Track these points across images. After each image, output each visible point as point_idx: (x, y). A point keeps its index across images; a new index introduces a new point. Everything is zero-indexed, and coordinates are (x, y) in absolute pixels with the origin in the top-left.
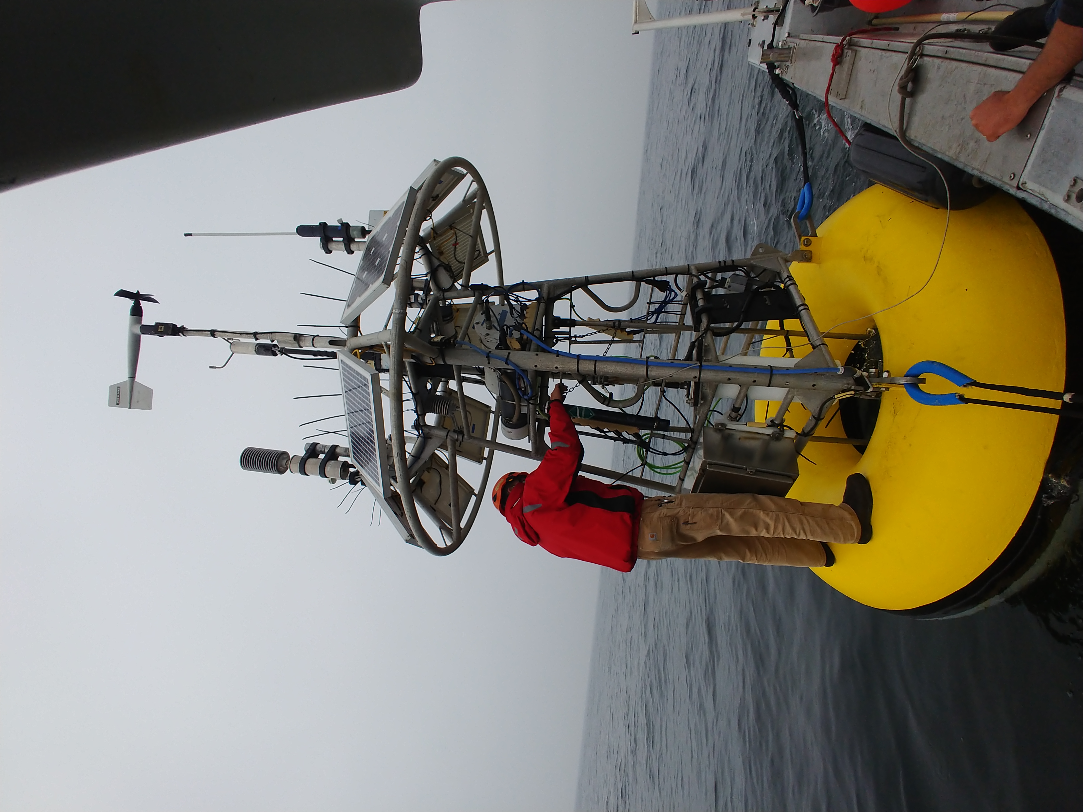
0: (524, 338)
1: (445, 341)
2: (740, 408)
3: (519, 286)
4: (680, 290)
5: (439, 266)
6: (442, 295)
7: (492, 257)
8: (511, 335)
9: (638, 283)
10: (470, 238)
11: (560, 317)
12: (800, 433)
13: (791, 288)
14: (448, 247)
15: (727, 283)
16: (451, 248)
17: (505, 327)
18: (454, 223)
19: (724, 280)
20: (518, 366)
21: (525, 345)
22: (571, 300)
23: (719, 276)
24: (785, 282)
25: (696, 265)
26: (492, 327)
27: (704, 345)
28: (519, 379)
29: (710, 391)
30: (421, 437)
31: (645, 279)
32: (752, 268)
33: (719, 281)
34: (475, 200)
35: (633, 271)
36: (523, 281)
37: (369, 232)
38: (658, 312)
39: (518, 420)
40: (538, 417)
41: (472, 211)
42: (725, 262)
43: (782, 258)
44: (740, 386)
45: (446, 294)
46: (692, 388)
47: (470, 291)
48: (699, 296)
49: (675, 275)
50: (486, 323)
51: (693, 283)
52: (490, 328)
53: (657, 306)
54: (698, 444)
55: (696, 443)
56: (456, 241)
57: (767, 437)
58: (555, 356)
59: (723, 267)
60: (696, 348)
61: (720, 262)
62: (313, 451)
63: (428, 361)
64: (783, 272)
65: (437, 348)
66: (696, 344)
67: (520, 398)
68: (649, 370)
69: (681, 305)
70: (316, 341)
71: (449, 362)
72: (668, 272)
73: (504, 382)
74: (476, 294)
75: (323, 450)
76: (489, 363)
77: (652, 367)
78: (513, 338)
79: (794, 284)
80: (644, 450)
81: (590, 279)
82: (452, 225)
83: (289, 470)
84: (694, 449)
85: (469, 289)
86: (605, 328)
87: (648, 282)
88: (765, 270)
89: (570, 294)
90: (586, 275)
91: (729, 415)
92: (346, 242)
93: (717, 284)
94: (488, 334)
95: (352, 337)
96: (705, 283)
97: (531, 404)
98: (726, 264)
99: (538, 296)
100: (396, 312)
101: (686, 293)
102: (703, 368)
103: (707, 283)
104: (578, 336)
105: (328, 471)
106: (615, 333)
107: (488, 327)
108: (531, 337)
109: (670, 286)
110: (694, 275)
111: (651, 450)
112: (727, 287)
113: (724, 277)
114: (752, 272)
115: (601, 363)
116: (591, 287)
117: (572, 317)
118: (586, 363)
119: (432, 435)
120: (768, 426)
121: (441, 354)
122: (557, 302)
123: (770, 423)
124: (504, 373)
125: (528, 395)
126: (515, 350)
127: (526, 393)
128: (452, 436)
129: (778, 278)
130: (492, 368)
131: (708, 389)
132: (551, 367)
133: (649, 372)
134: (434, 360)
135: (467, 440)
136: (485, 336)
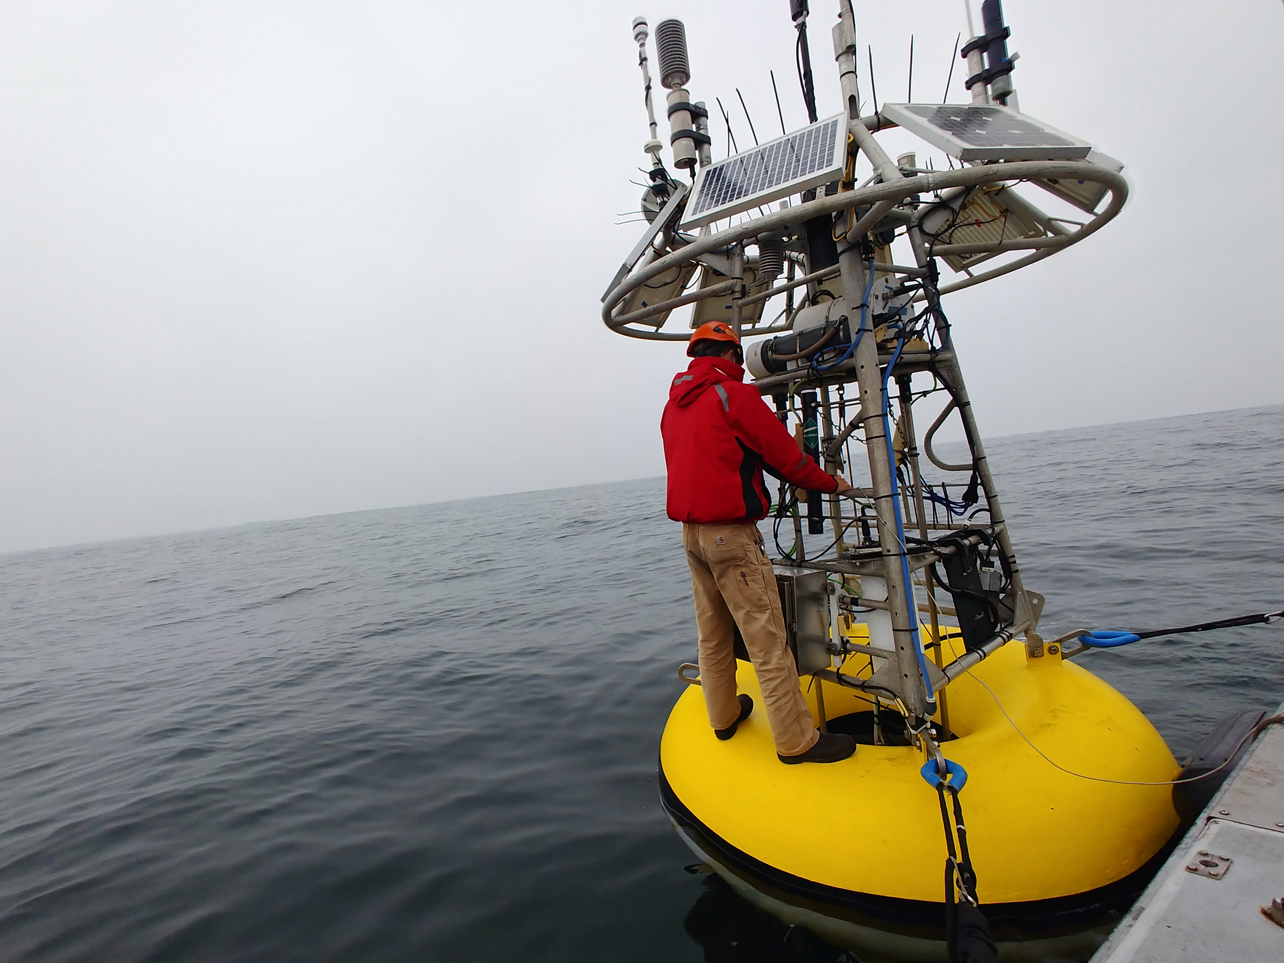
0: (888, 344)
1: (871, 246)
2: (858, 606)
3: (943, 322)
4: (971, 517)
5: (953, 210)
6: (915, 224)
8: (889, 327)
9: (971, 467)
10: (996, 242)
11: (911, 382)
12: (840, 672)
13: (999, 640)
14: (974, 213)
15: (988, 569)
16: (972, 219)
17: (897, 317)
18: (1011, 213)
19: (992, 565)
20: (855, 346)
21: (882, 347)
22: (935, 390)
23: (995, 559)
24: (1003, 632)
25: (1005, 530)
26: (885, 301)
27: (926, 555)
28: (835, 350)
29: (873, 569)
30: (728, 246)
31: (977, 473)
32: (1012, 595)
33: (988, 560)
34: (1050, 234)
35: (985, 458)
36: (950, 325)
37: (1003, 103)
38: (934, 498)
39: (775, 361)
40: (790, 384)
41: (1031, 233)
42: (1015, 562)
43: (1030, 625)
44: (887, 600)
45: (916, 229)
46: (870, 550)
47: (924, 259)
48: (973, 539)
49: (988, 508)
50: (891, 292)
51: (985, 530)
52: (886, 298)
53: (942, 494)
54: (799, 569)
55: (799, 566)
56: (983, 223)
57: (827, 640)
58: (880, 387)
59: (1008, 562)
60: (919, 547)
61: (1013, 556)
62: (698, 114)
63: (838, 231)
64: (1015, 628)
65: (859, 238)
67: (809, 357)
68: (887, 499)
69: (947, 523)
70: (850, 77)
71: (841, 259)
72: (992, 499)
73: (824, 333)
74: (924, 269)
75: (701, 127)
76: (853, 308)
77: (891, 502)
78: (886, 330)
79: (1005, 643)
80: (775, 513)
81: (967, 407)
82: (1009, 214)
83: (669, 90)
84: (792, 565)
85: (928, 259)
87: (974, 479)
88: (1013, 611)
89: (943, 387)
90: (970, 403)
91: (845, 596)
92: (984, 76)
93: (985, 557)
94: (877, 297)
95: (865, 125)
97: (808, 371)
98: (1012, 565)
99: (937, 348)
100: (930, 179)
101: (968, 525)
102: (901, 557)
104: (892, 408)
105: (682, 142)
107: (886, 295)
108: (896, 352)
109: (972, 505)
110: (993, 530)
111: (778, 520)
112: (983, 570)
113: (995, 565)
114: (1004, 595)
115: (884, 443)
116: (956, 410)
117: (913, 396)
118: (879, 426)
119: (732, 259)
120: (842, 638)
121: (852, 247)
122: (931, 373)
123: (845, 639)
124: (837, 330)
125: (819, 367)
126: (876, 336)
127: (819, 364)
128: (736, 284)
129: (1006, 624)
130: (845, 315)
131: (875, 567)
132: (866, 385)
133: (883, 499)
134: (841, 239)
135: (736, 305)
136: (875, 294)
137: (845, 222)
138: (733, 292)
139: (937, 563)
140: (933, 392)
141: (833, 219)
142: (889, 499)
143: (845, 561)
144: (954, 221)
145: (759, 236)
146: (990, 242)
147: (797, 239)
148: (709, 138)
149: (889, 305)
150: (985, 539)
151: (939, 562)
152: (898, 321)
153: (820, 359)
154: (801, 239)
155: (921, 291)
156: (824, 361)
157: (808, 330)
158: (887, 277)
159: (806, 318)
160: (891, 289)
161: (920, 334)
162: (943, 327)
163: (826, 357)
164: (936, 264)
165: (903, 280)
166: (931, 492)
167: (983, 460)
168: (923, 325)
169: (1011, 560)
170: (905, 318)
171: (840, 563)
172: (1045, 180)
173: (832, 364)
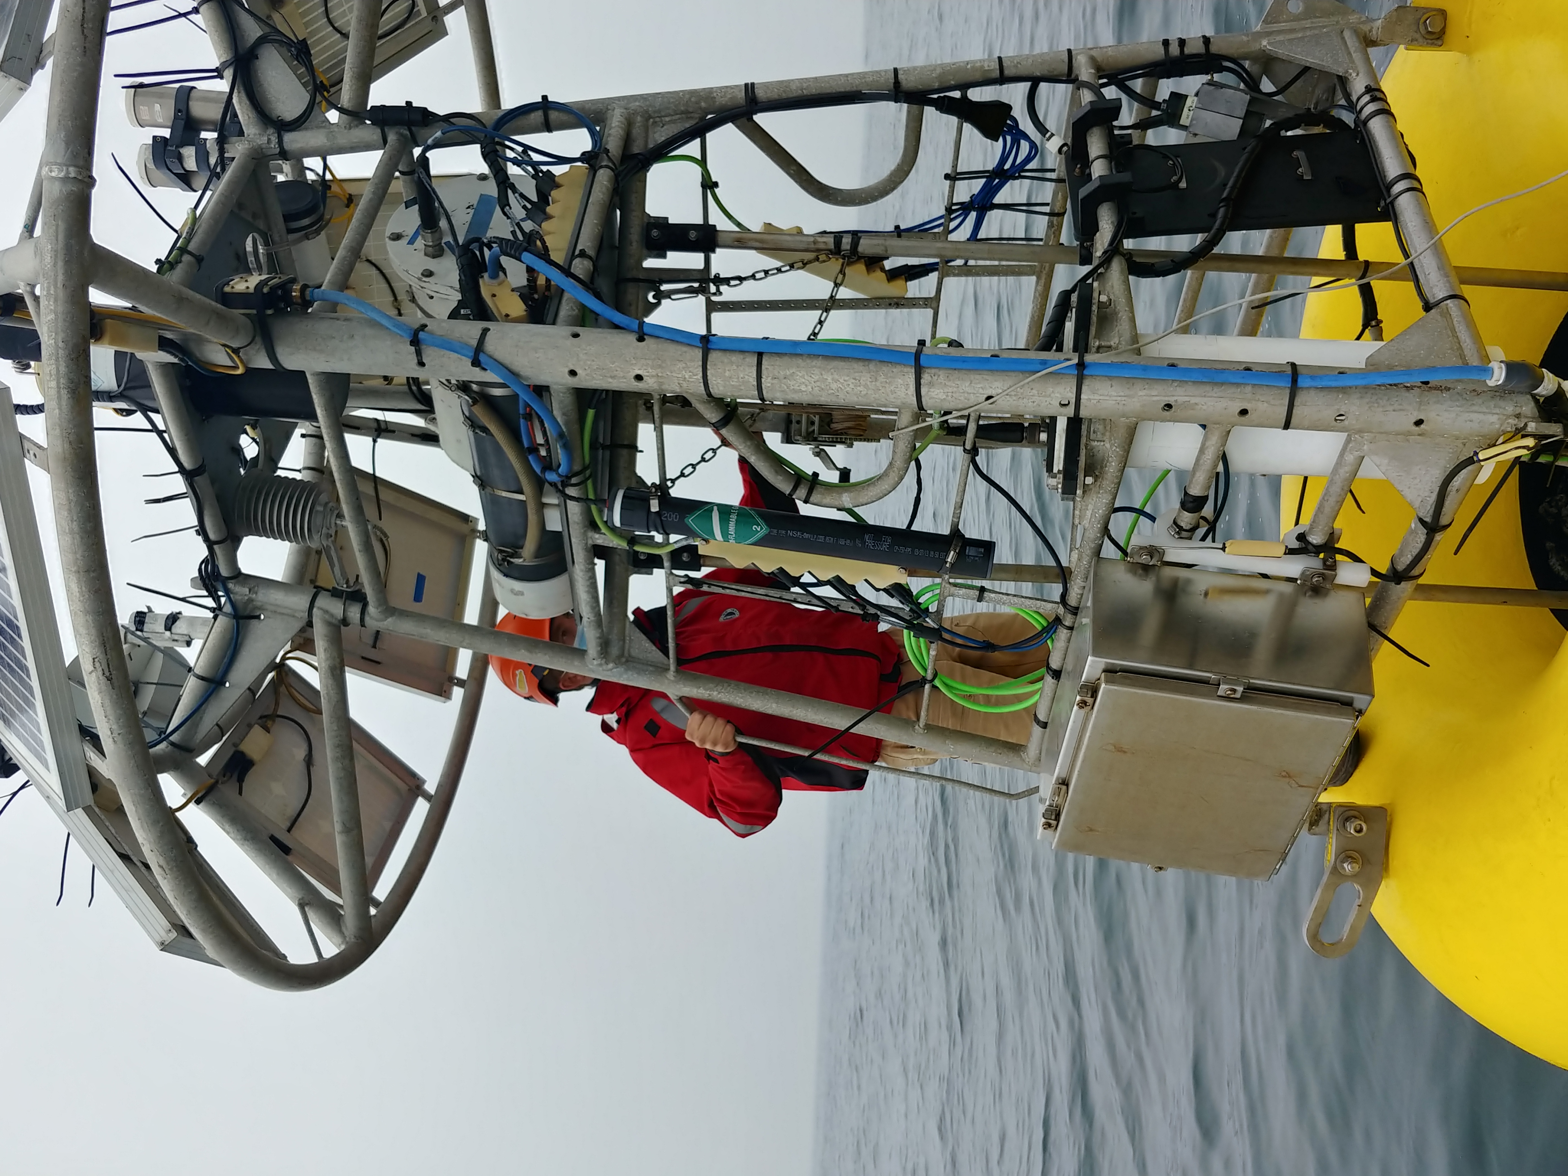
0: (539, 282)
2: (1206, 498)
3: (533, 116)
4: (1044, 132)
5: (263, 43)
6: (274, 140)
9: (917, 108)
11: (667, 219)
12: (1382, 571)
13: (1377, 123)
15: (1186, 110)
19: (1178, 100)
20: (515, 375)
21: (541, 307)
22: (702, 161)
24: (1358, 108)
25: (1093, 53)
26: (443, 250)
27: (1095, 301)
28: (529, 417)
29: (1112, 446)
31: (934, 97)
32: (1267, 63)
33: (1164, 105)
35: (897, 71)
38: (980, 205)
39: (539, 552)
42: (1181, 41)
43: (1355, 29)
44: (1204, 427)
46: (1061, 437)
47: (368, 131)
48: (1096, 148)
49: (1028, 85)
50: (424, 238)
51: (1083, 108)
52: (436, 252)
57: (1287, 588)
58: (632, 338)
59: (1177, 60)
60: (1074, 310)
61: (1166, 43)
63: (221, 359)
64: (1354, 73)
65: (243, 314)
66: (1074, 297)
68: (922, 381)
71: (291, 365)
72: (1007, 73)
73: (483, 428)
74: (391, 138)
76: (422, 364)
77: (933, 371)
78: (500, 284)
79: (1385, 112)
81: (762, 92)
85: (368, 122)
86: (811, 256)
87: (946, 107)
90: (748, 82)
91: (1175, 522)
93: (1155, 114)
94: (427, 273)
96: (1115, 109)
98: (1187, 51)
99: (589, 148)
101: (1061, 142)
102: (1088, 373)
103: (1119, 108)
106: (842, 272)
107: (430, 250)
108: (558, 278)
109: (1013, 121)
110: (1085, 85)
112: (1187, 122)
113: (1180, 91)
114: (1264, 78)
115: (778, 361)
118: (732, 363)
120: (1290, 552)
121: (264, 336)
122: (655, 166)
123: (1295, 544)
125: (563, 470)
126: (505, 319)
129: (1339, 94)
131: (1107, 441)
132: (622, 374)
133: (924, 391)
134: (239, 357)
135: (377, 620)
136: (419, 279)
138: (345, 621)
140: (707, 168)
142: (926, 378)
150: (1102, 112)
160: (417, 231)
161: (545, 185)
162: (545, 117)
164: (384, 106)
166: (965, 208)
167: (900, 78)
169: (1175, 50)
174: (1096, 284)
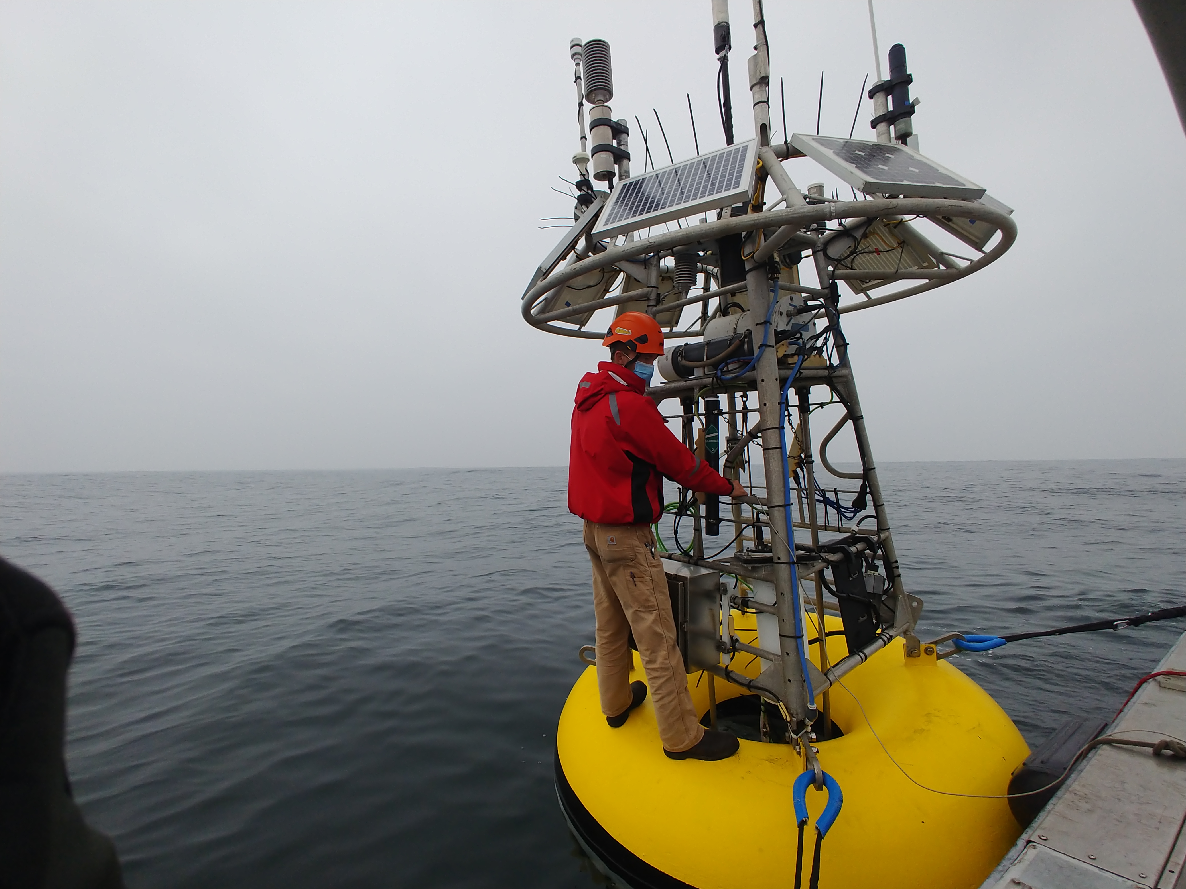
0: (789, 359)
1: (777, 267)
2: (748, 608)
3: (841, 340)
5: (855, 239)
6: (819, 249)
7: (861, 298)
8: (791, 344)
9: (862, 476)
10: (893, 270)
11: (810, 394)
12: (728, 669)
13: (880, 642)
14: (874, 242)
15: (873, 572)
16: (872, 247)
17: (798, 335)
18: (908, 245)
19: (876, 568)
20: (758, 359)
21: (782, 362)
22: (831, 402)
23: (879, 563)
24: (884, 634)
25: (890, 537)
26: (789, 318)
28: (739, 361)
29: (764, 574)
30: (645, 256)
31: (867, 483)
32: (894, 597)
33: (873, 564)
34: (942, 267)
35: (874, 468)
36: (848, 344)
37: (905, 143)
38: (826, 502)
39: (684, 366)
40: (696, 390)
41: (925, 265)
42: (897, 567)
43: (909, 627)
44: (775, 605)
45: (821, 253)
46: (762, 555)
47: (827, 282)
48: (860, 546)
49: (875, 515)
50: (794, 309)
51: (872, 536)
52: (789, 315)
53: (834, 499)
54: (696, 568)
55: (696, 564)
56: (882, 252)
57: (718, 637)
58: (779, 401)
59: (891, 567)
61: (897, 562)
62: (619, 130)
63: (747, 250)
64: (895, 630)
65: (766, 258)
67: (715, 366)
68: (780, 508)
69: (837, 526)
70: (763, 106)
71: (748, 276)
72: (878, 507)
73: (731, 345)
74: (826, 291)
75: (622, 143)
76: (757, 324)
77: (784, 511)
78: (787, 346)
79: (885, 644)
80: (676, 511)
81: (860, 421)
82: (905, 245)
83: (593, 106)
84: (689, 563)
85: (831, 281)
87: (863, 487)
88: (894, 613)
89: (839, 400)
90: (863, 417)
91: (736, 597)
92: (888, 117)
93: (870, 562)
94: (781, 314)
95: (775, 153)
97: (713, 379)
98: (895, 570)
99: (834, 365)
100: (832, 208)
101: (856, 531)
102: (792, 565)
104: (790, 418)
105: (602, 156)
107: (789, 312)
109: (860, 511)
110: (879, 537)
111: (678, 518)
112: (868, 573)
113: (879, 568)
114: (887, 597)
115: (779, 455)
116: (850, 423)
117: (810, 406)
118: (776, 437)
119: (649, 269)
120: (732, 637)
121: (758, 267)
122: (828, 387)
123: (734, 638)
124: (742, 343)
125: (722, 376)
126: (777, 352)
127: (724, 373)
128: (652, 292)
129: (887, 626)
130: (750, 329)
131: (766, 572)
132: (765, 398)
133: (777, 508)
134: (750, 258)
135: (651, 312)
136: (779, 311)
137: (753, 243)
138: (649, 299)
139: (825, 569)
140: (830, 404)
141: (743, 239)
142: (781, 509)
143: (738, 563)
144: (856, 248)
145: (674, 249)
146: (888, 270)
147: (712, 254)
148: (629, 154)
149: (792, 321)
150: (871, 545)
151: (827, 568)
152: (798, 338)
153: (725, 369)
154: (715, 255)
155: (823, 310)
156: (728, 372)
157: (716, 340)
158: (792, 295)
159: (716, 328)
160: (795, 306)
161: (820, 350)
162: (841, 346)
163: (731, 367)
164: (837, 286)
165: (806, 300)
166: (824, 496)
167: (873, 471)
168: (823, 342)
169: (895, 565)
170: (806, 335)
171: (734, 565)
172: (940, 217)
173: (735, 374)
174: (820, 561)
